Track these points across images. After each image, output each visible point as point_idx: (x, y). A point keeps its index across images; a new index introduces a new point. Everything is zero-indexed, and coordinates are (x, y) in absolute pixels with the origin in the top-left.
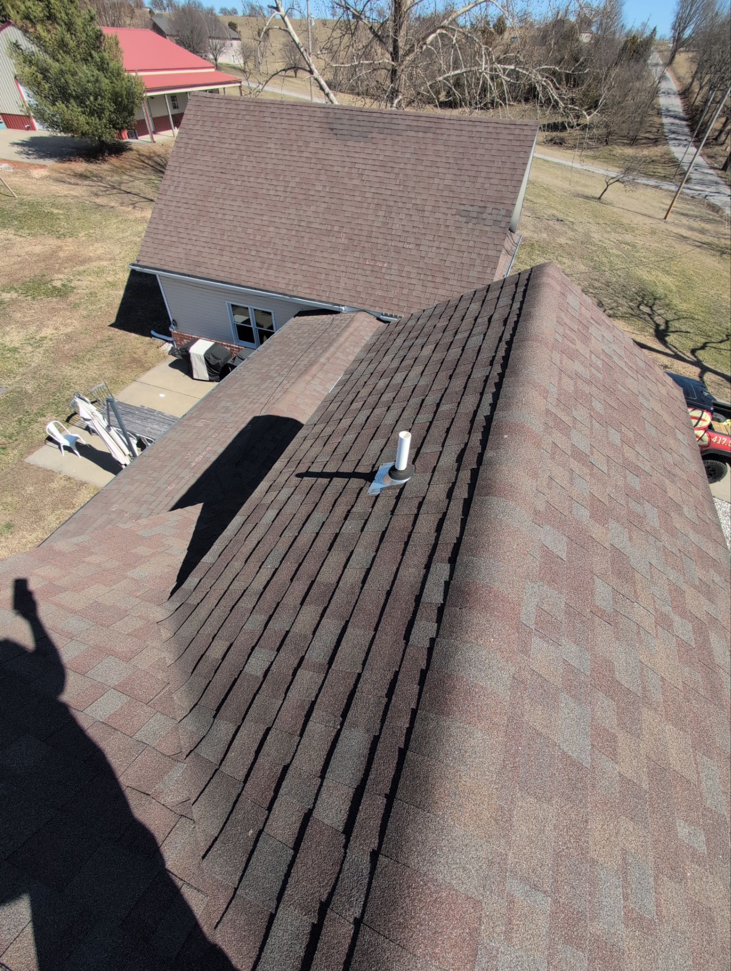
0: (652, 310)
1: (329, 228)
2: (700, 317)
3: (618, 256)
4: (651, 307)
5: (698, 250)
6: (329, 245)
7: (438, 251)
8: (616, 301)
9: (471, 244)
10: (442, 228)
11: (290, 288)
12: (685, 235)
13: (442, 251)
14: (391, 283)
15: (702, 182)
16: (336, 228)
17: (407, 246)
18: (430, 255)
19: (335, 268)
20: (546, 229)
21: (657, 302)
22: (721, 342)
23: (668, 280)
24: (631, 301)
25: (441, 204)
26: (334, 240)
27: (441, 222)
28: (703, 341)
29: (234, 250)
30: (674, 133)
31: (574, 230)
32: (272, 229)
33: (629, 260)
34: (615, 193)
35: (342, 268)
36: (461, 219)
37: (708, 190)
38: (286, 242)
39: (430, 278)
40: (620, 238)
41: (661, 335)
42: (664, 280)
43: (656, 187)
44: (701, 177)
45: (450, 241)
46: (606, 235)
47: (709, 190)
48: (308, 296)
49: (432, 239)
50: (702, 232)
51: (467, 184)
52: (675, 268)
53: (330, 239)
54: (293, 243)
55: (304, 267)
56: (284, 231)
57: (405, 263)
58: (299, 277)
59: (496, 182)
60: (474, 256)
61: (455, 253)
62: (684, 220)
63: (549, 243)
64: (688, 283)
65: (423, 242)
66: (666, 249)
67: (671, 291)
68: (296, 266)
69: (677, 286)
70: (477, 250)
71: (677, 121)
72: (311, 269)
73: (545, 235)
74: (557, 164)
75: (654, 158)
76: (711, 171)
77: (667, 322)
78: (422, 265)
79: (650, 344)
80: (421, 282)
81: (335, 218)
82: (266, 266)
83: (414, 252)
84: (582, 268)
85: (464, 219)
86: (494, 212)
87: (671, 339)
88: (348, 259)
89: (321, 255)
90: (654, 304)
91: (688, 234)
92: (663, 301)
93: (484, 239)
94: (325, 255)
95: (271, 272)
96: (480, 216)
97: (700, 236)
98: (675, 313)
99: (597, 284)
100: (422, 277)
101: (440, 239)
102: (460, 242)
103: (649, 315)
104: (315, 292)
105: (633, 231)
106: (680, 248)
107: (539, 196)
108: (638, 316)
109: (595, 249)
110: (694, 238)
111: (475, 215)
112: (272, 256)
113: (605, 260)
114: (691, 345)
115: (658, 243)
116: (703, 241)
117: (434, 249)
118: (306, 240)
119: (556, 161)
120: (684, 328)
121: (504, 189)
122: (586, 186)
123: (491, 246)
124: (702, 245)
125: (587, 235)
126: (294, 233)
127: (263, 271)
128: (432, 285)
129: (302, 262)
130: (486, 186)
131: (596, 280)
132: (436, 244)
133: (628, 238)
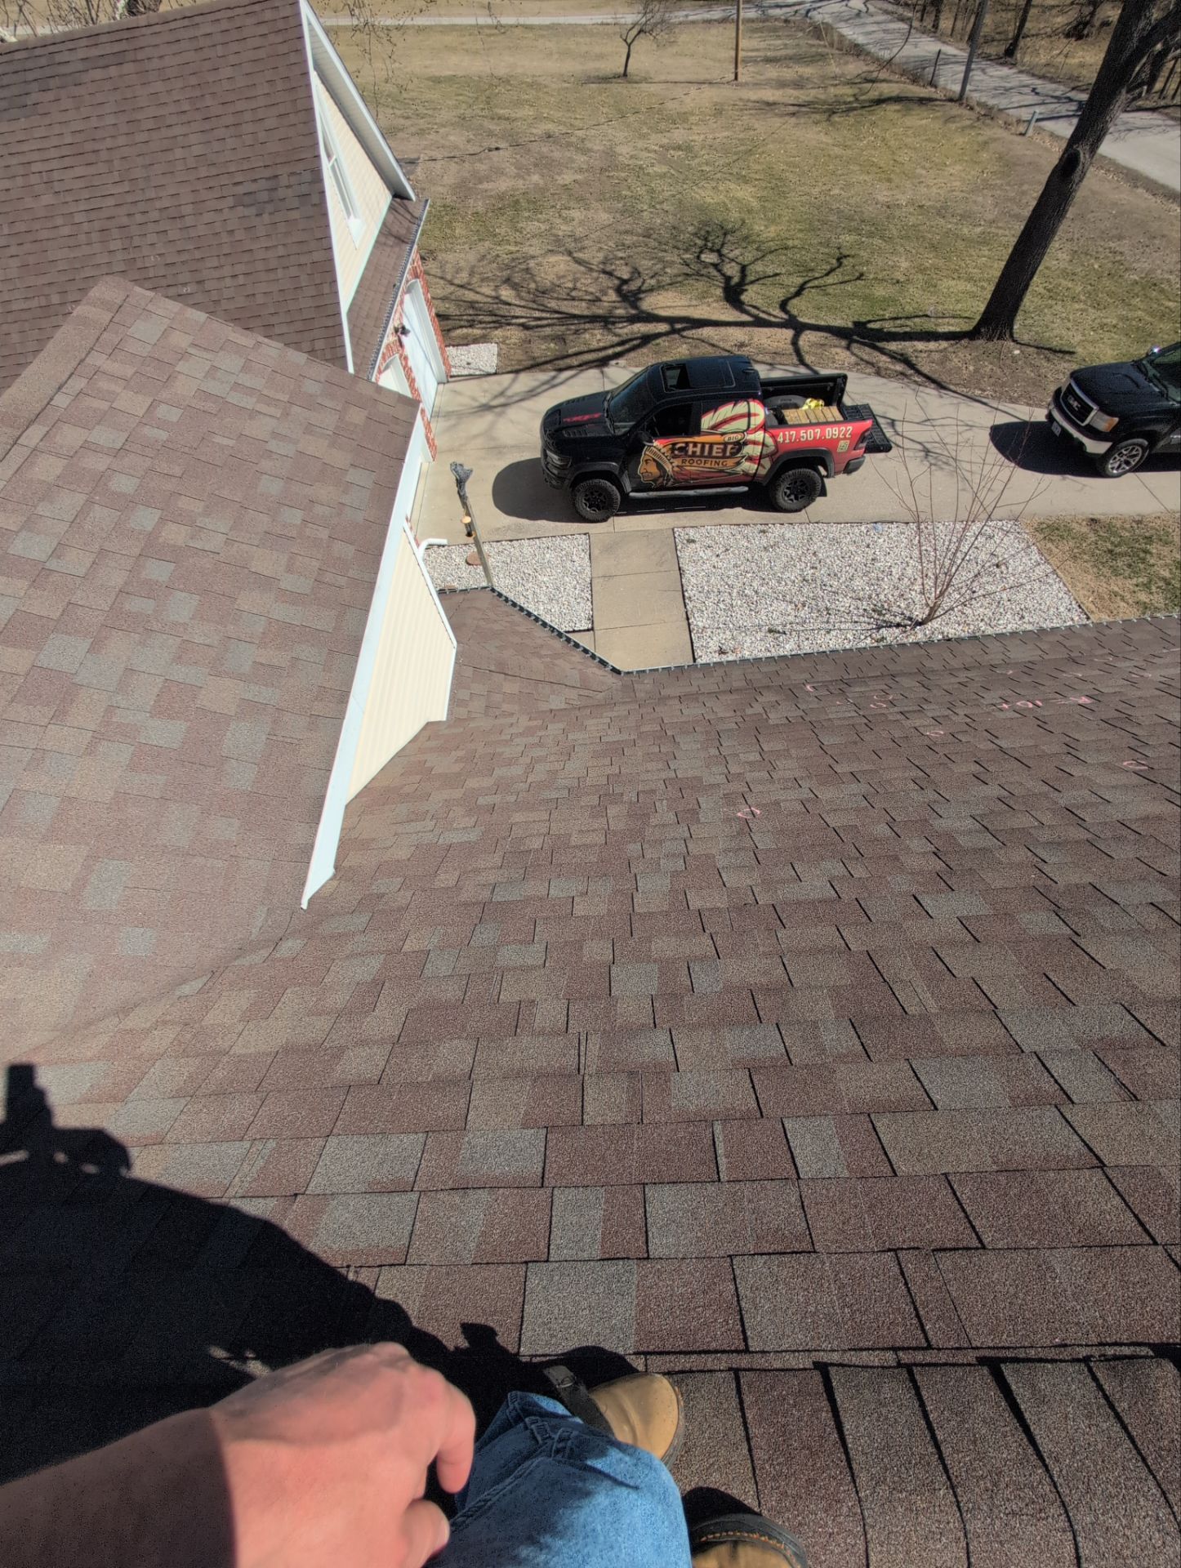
0: (721, 255)
2: (796, 242)
3: (663, 176)
4: (718, 251)
5: (793, 120)
8: (661, 260)
12: (771, 99)
20: (536, 165)
21: (729, 237)
22: (827, 274)
23: (745, 193)
24: (687, 250)
28: (800, 280)
31: (586, 151)
33: (682, 177)
40: (665, 141)
41: (733, 295)
42: (740, 194)
46: (640, 144)
50: (798, 84)
52: (757, 167)
62: (772, 72)
63: (543, 190)
64: (776, 186)
66: (742, 136)
67: (750, 211)
69: (760, 199)
73: (536, 178)
77: (743, 269)
79: (715, 317)
84: (604, 217)
87: (750, 296)
90: (723, 245)
91: (777, 95)
92: (738, 234)
97: (795, 93)
98: (758, 249)
99: (629, 239)
103: (715, 266)
105: (685, 121)
106: (763, 126)
107: (519, 103)
108: (698, 274)
109: (623, 175)
110: (782, 100)
113: (641, 191)
114: (780, 294)
115: (727, 128)
116: (800, 101)
119: (547, 21)
120: (770, 271)
122: (601, 57)
124: (801, 109)
125: (610, 154)
131: (626, 232)
133: (679, 135)
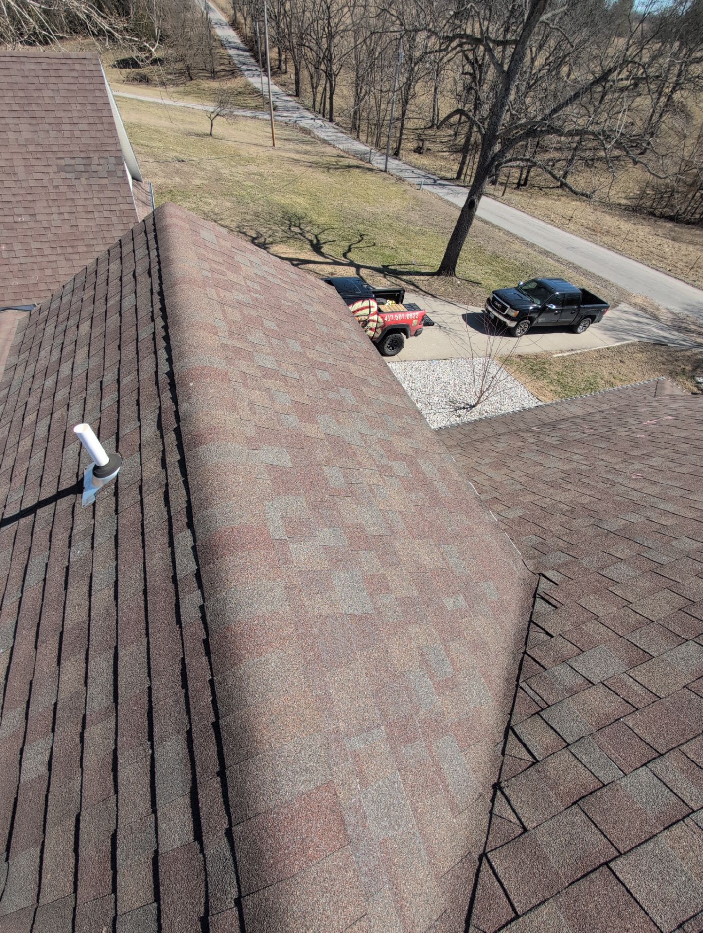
0: (301, 229)
2: (337, 226)
3: (252, 187)
4: (299, 227)
5: (310, 169)
7: (62, 217)
8: (270, 229)
9: (96, 201)
10: (51, 190)
12: (295, 158)
13: (66, 216)
14: (25, 267)
15: (287, 109)
17: (20, 219)
18: (54, 223)
20: (175, 173)
21: (301, 221)
22: (359, 242)
23: (300, 200)
24: (282, 225)
25: (33, 162)
27: (46, 183)
28: (348, 244)
30: (244, 64)
31: (204, 170)
33: (263, 189)
34: (221, 127)
36: (68, 176)
37: (296, 115)
39: (70, 250)
40: (246, 170)
41: (317, 248)
42: (298, 200)
43: (254, 117)
44: (284, 104)
45: (70, 203)
46: (234, 170)
47: (294, 115)
49: (45, 205)
50: (307, 153)
51: (53, 134)
52: (302, 189)
57: (29, 240)
59: (86, 127)
60: (107, 214)
61: (84, 215)
62: (291, 146)
63: (185, 186)
64: (315, 198)
65: (36, 211)
66: (287, 173)
67: (307, 209)
69: (310, 204)
70: (106, 207)
71: (241, 53)
73: (178, 179)
74: (153, 103)
75: (240, 90)
76: (289, 98)
77: (316, 237)
78: (51, 237)
79: (312, 259)
80: (62, 257)
83: (32, 224)
84: (228, 204)
85: (73, 176)
86: (102, 161)
87: (325, 249)
90: (300, 224)
91: (297, 157)
92: (305, 219)
93: (107, 194)
96: (89, 168)
97: (307, 157)
98: (318, 227)
99: (248, 217)
100: (59, 251)
101: (56, 203)
102: (82, 202)
103: (301, 234)
105: (255, 162)
106: (298, 170)
107: (153, 140)
108: (293, 237)
109: (230, 184)
110: (303, 159)
111: (82, 168)
113: (244, 193)
114: (341, 250)
115: (278, 168)
116: (311, 161)
117: (56, 216)
119: (151, 100)
120: (330, 238)
121: (99, 134)
122: (193, 123)
123: (120, 200)
124: (313, 165)
125: (216, 171)
128: (77, 256)
130: (77, 133)
131: (245, 213)
132: (54, 210)
133: (253, 168)
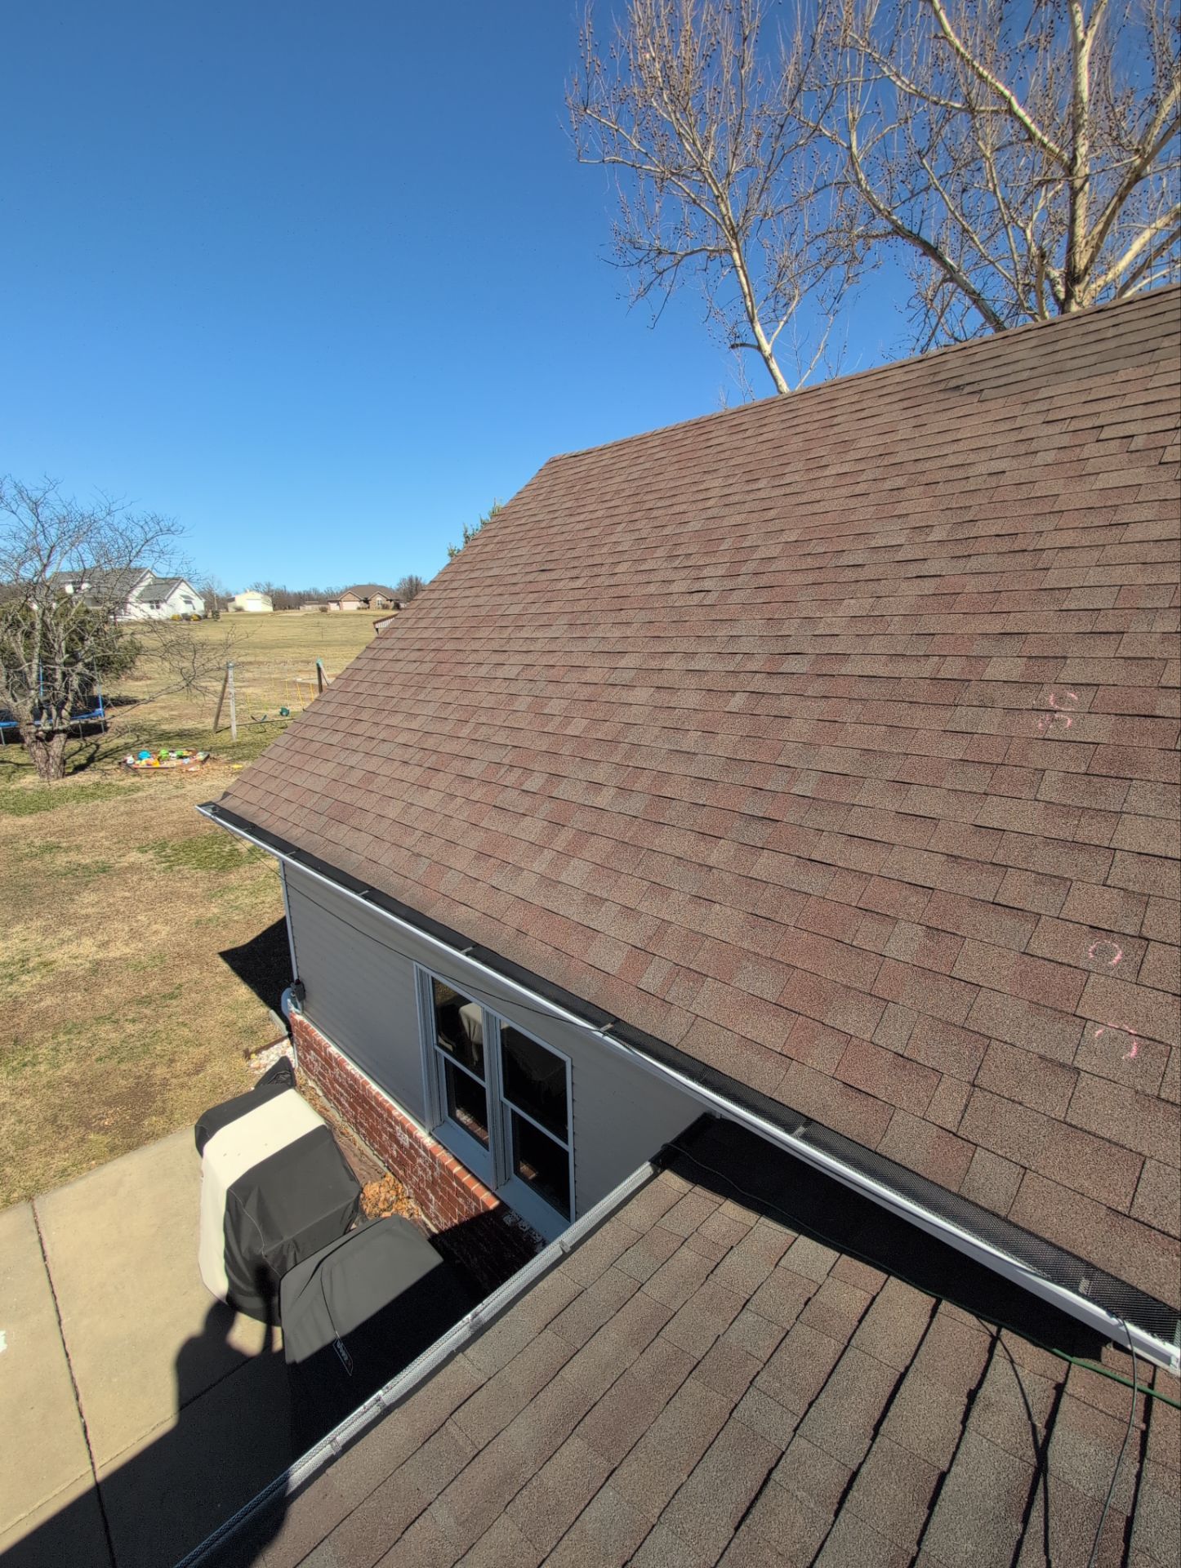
1: (952, 669)
6: (955, 749)
11: (651, 980)
16: (1006, 666)
19: (1013, 890)
26: (990, 722)
29: (474, 769)
32: (642, 695)
35: (1088, 904)
38: (690, 741)
48: (763, 1078)
53: (963, 718)
54: (726, 743)
55: (764, 865)
56: (692, 700)
58: (724, 922)
68: (717, 855)
72: (814, 881)
81: (995, 626)
82: (562, 840)
88: (1134, 835)
89: (891, 803)
94: (923, 802)
95: (575, 873)
104: (823, 1055)
112: (603, 799)
118: (800, 728)
126: (737, 702)
127: (540, 865)
129: (758, 834)
